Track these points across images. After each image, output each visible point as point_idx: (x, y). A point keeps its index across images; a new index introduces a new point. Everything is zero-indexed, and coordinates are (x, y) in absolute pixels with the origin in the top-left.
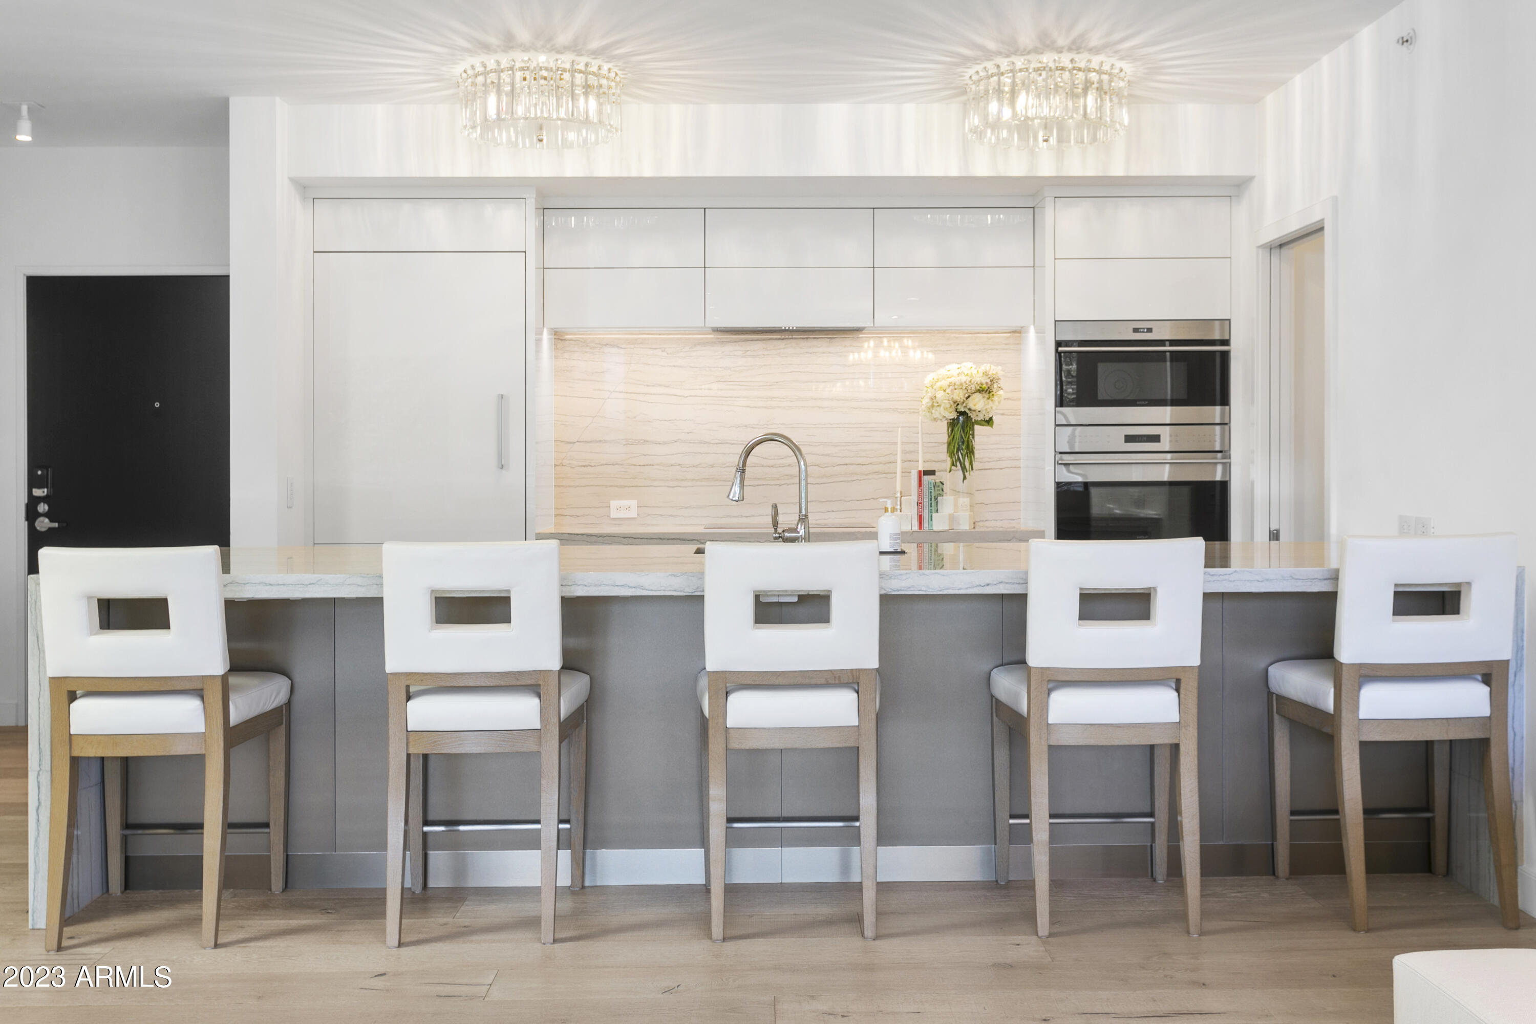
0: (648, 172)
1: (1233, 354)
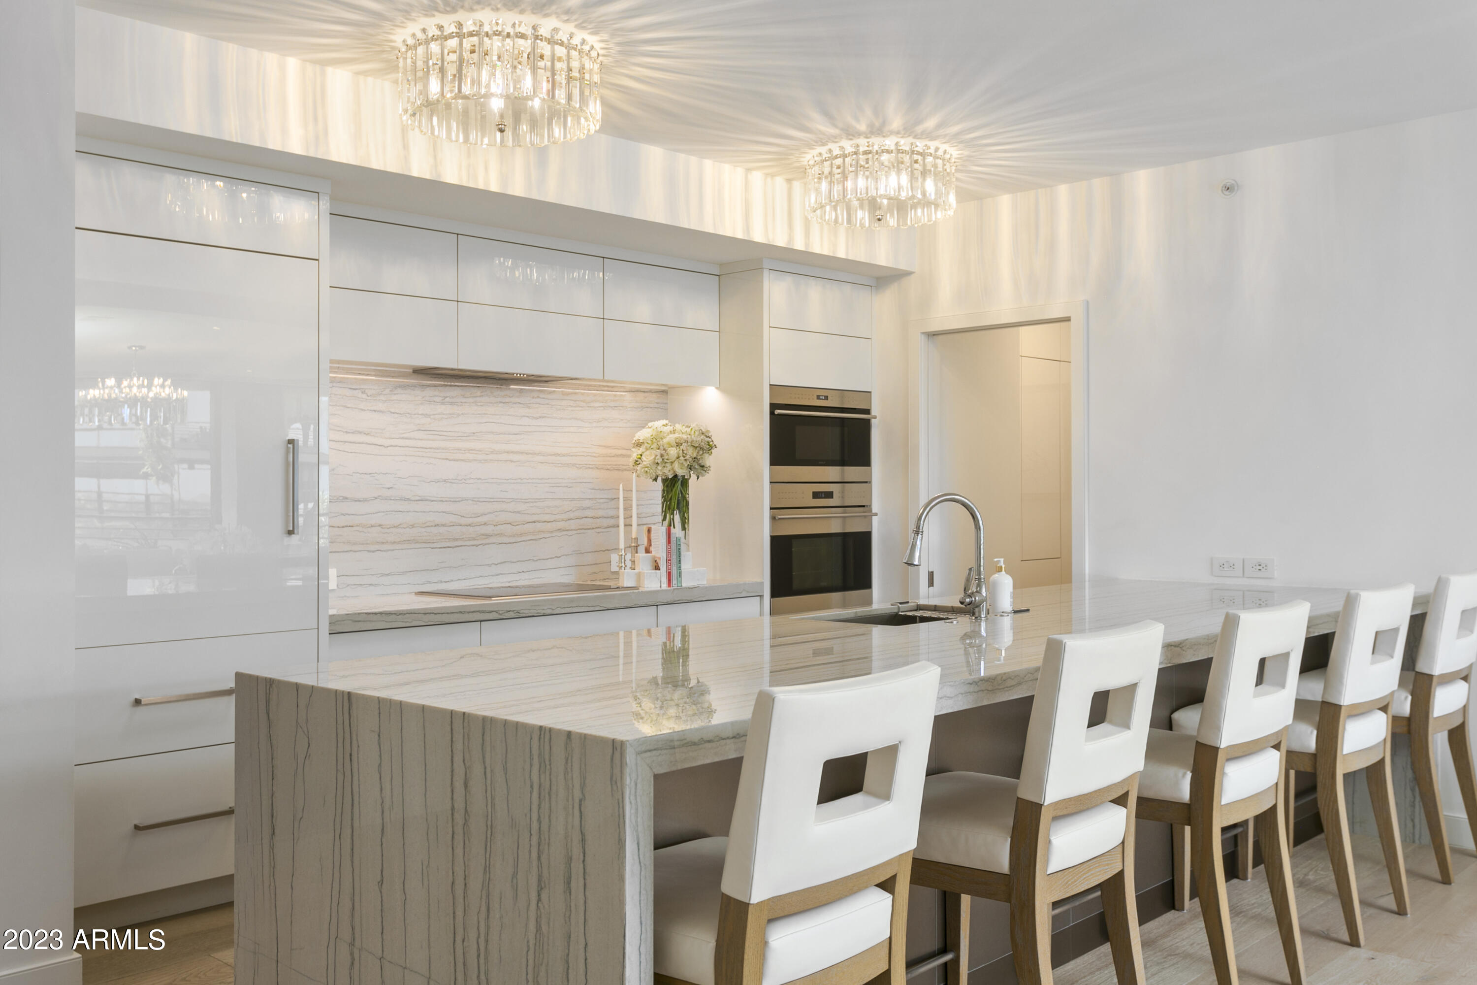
0: (494, 187)
1: (874, 422)
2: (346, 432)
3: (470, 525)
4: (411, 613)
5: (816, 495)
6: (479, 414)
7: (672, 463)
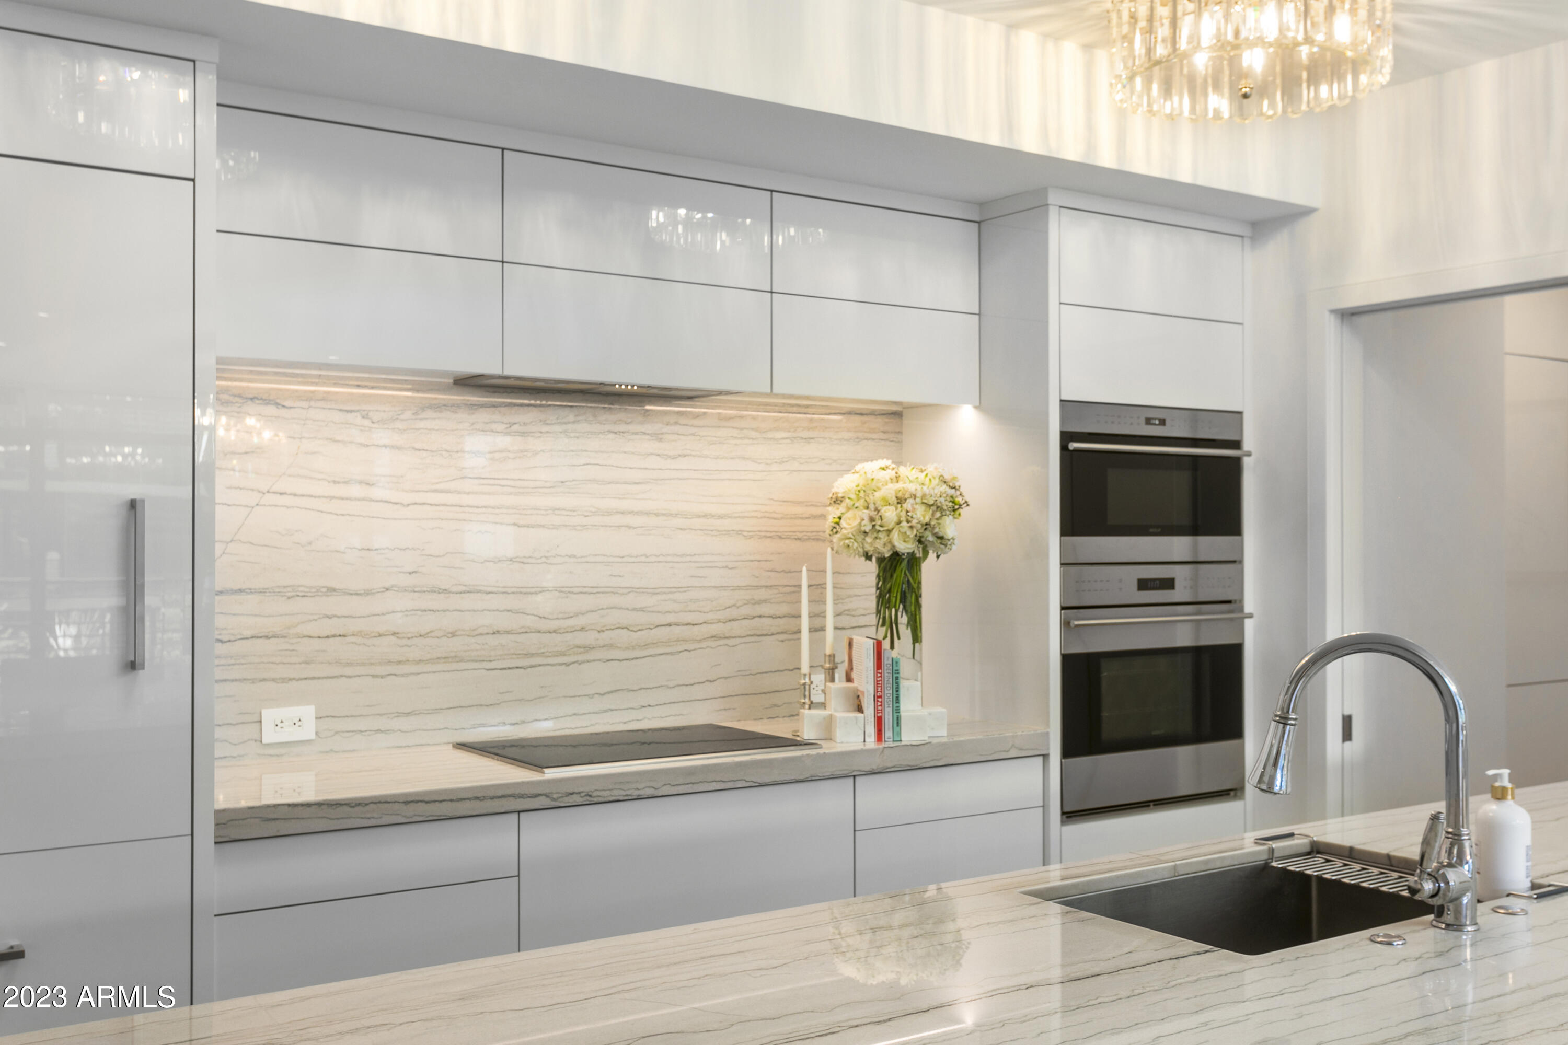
1: (1247, 461)
2: (334, 482)
3: (555, 632)
4: (380, 802)
5: (1144, 584)
6: (572, 451)
7: (889, 531)
